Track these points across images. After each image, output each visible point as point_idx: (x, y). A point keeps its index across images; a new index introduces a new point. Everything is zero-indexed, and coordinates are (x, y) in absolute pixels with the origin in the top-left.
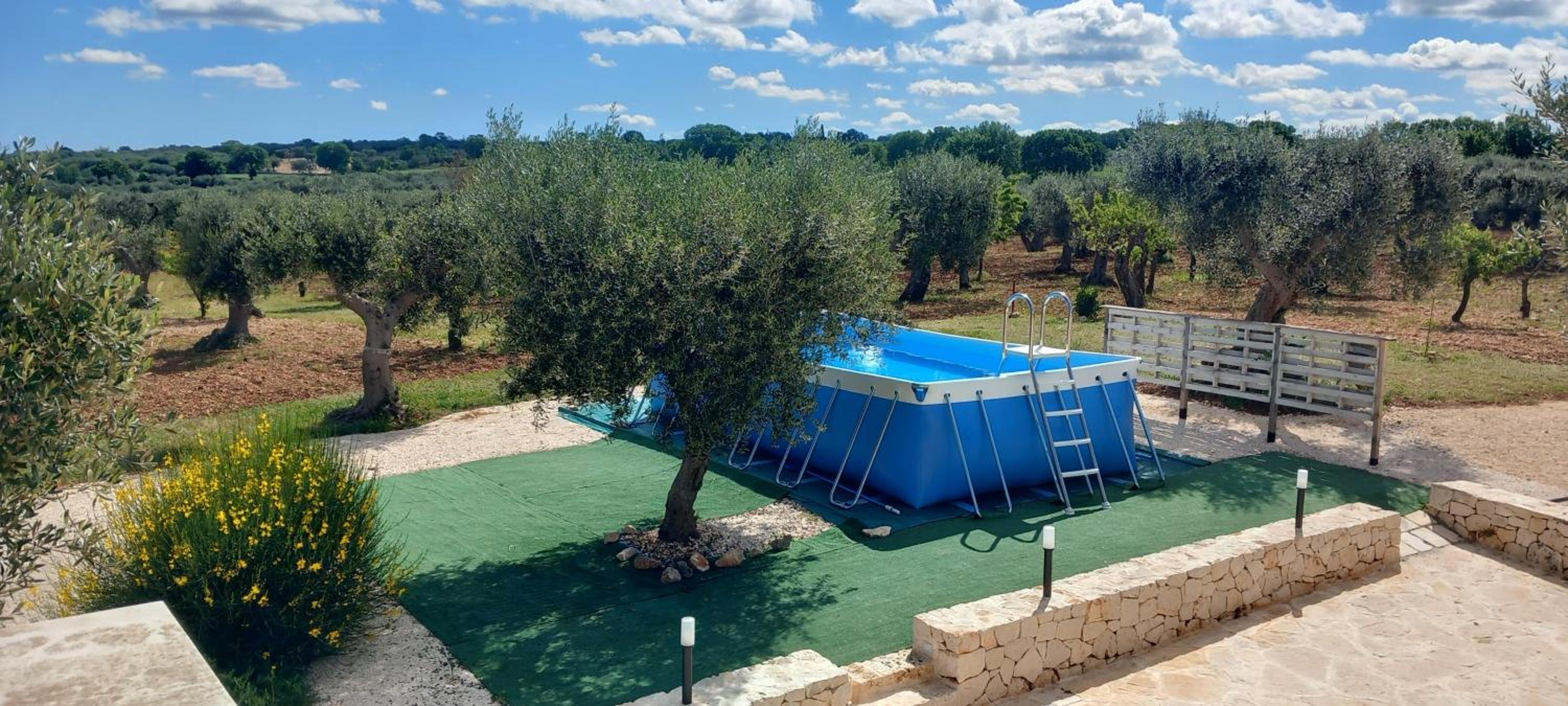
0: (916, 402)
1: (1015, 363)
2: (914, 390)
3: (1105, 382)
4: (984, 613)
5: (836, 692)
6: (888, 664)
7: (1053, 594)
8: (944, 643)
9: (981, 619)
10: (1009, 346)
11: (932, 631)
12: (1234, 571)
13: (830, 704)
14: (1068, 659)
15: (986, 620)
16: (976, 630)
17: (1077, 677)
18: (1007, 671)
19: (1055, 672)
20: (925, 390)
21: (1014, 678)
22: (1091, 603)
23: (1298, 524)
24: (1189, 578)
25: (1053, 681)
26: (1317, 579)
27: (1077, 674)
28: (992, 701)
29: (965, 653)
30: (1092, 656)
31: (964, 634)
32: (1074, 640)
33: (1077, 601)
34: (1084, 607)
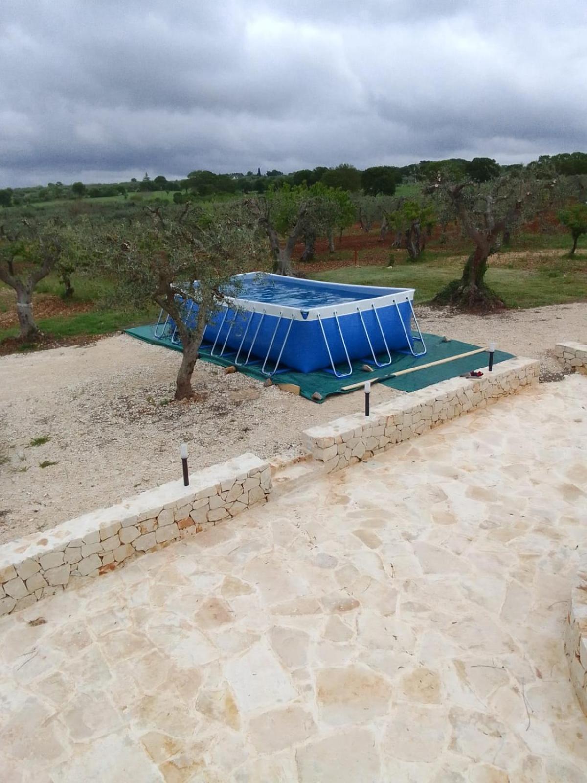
0: (302, 320)
2: (302, 314)
3: (397, 303)
4: (336, 427)
5: (263, 472)
6: (289, 455)
7: (370, 414)
8: (317, 444)
9: (335, 430)
11: (311, 438)
12: (458, 395)
13: (260, 479)
14: (378, 445)
15: (337, 430)
16: (332, 436)
17: (382, 453)
18: (348, 453)
19: (372, 452)
20: (308, 313)
21: (352, 457)
22: (389, 417)
23: (490, 370)
24: (436, 401)
25: (371, 456)
26: (499, 396)
27: (383, 452)
28: (341, 469)
29: (327, 448)
30: (390, 442)
31: (326, 438)
32: (381, 435)
33: (382, 417)
34: (385, 420)
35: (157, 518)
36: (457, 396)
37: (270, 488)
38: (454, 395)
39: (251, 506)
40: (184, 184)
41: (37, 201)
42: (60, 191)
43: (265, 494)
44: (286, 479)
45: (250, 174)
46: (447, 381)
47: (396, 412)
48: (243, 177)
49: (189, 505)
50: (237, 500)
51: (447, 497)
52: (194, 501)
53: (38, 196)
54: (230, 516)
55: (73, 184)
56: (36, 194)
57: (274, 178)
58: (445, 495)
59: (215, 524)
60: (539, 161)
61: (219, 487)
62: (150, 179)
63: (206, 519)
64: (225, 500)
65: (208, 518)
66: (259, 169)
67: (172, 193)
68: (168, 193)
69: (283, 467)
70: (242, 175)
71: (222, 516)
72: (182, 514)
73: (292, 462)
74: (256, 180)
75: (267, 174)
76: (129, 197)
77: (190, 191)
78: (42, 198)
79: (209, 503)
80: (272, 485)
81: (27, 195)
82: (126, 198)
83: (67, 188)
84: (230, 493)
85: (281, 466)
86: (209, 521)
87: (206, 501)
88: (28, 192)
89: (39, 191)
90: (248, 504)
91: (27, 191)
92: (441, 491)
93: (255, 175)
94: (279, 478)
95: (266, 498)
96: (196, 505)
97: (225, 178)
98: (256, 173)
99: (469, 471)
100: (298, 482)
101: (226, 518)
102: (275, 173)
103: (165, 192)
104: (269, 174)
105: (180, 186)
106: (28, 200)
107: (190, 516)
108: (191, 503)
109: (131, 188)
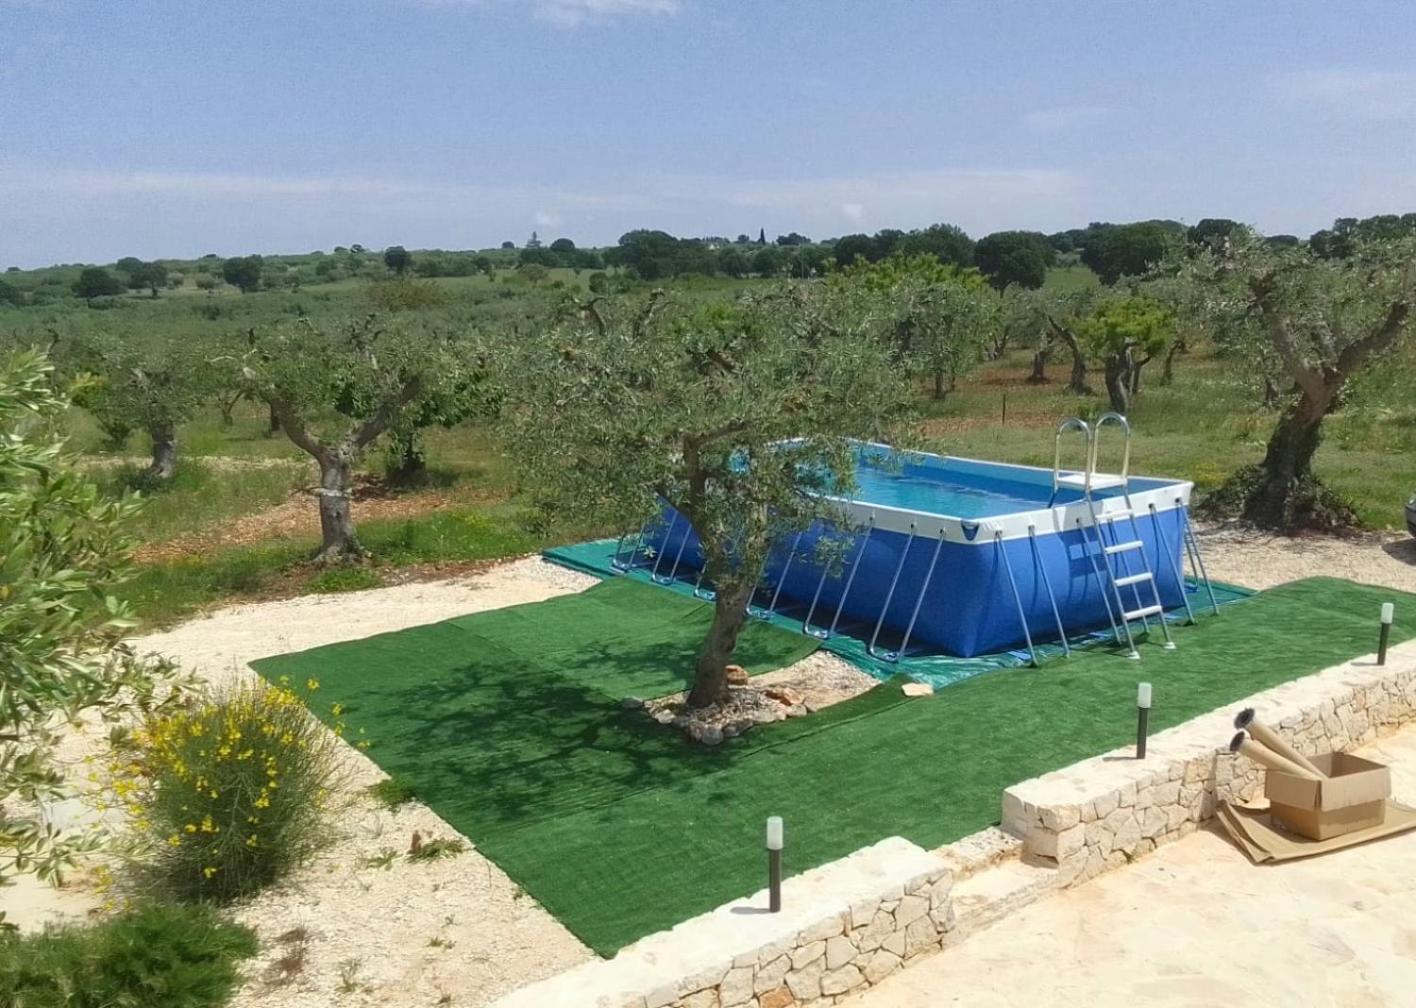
0: (965, 541)
1: (1070, 495)
2: (964, 528)
3: (1158, 510)
4: (1078, 783)
5: (936, 885)
6: (978, 845)
7: (1147, 754)
8: (1041, 820)
9: (1078, 789)
10: (1061, 475)
11: (1027, 807)
12: (1324, 717)
13: (930, 899)
14: (1166, 826)
15: (1083, 790)
16: (1075, 804)
17: (1174, 844)
18: (1106, 841)
19: (1153, 840)
20: (976, 528)
21: (1113, 851)
22: (1188, 763)
23: (1381, 661)
24: (1282, 728)
25: (1150, 850)
26: (1401, 719)
27: (1175, 840)
28: (1092, 878)
29: (1065, 830)
30: (1188, 820)
31: (1064, 808)
32: (1171, 804)
33: (1174, 762)
34: (1182, 768)
35: (717, 987)
36: (1321, 718)
37: (949, 920)
38: (1315, 716)
39: (910, 962)
40: (612, 256)
41: (311, 282)
42: (358, 264)
43: (939, 933)
44: (979, 899)
45: (743, 239)
46: (1293, 683)
47: (1203, 751)
48: (729, 246)
49: (784, 957)
50: (881, 947)
51: (1353, 953)
52: (796, 949)
53: (313, 272)
54: (866, 984)
55: (385, 250)
56: (310, 269)
57: (792, 250)
58: (1347, 948)
59: (835, 1003)
60: (1335, 229)
61: (846, 917)
62: (541, 245)
63: (817, 987)
64: (858, 947)
65: (821, 987)
66: (762, 232)
67: (588, 273)
68: (578, 272)
69: (969, 870)
70: (727, 241)
71: (850, 983)
72: (770, 978)
73: (988, 860)
74: (756, 252)
75: (778, 241)
76: (499, 279)
77: (622, 270)
78: (321, 277)
79: (825, 954)
80: (953, 914)
81: (292, 270)
82: (492, 280)
83: (372, 257)
84: (866, 931)
85: (966, 869)
86: (823, 995)
87: (820, 947)
88: (294, 264)
89: (317, 263)
90: (903, 957)
91: (293, 261)
92: (1334, 936)
93: (753, 243)
94: (964, 897)
95: (940, 942)
96: (800, 958)
97: (694, 244)
98: (755, 238)
99: (1385, 891)
100: (1004, 908)
101: (859, 987)
102: (794, 239)
103: (571, 271)
104: (782, 241)
105: (601, 260)
106: (295, 281)
107: (785, 982)
108: (790, 953)
109: (502, 262)
